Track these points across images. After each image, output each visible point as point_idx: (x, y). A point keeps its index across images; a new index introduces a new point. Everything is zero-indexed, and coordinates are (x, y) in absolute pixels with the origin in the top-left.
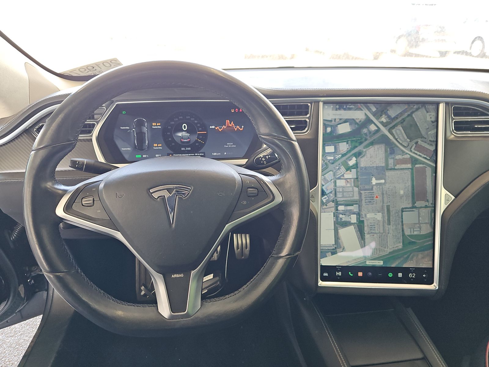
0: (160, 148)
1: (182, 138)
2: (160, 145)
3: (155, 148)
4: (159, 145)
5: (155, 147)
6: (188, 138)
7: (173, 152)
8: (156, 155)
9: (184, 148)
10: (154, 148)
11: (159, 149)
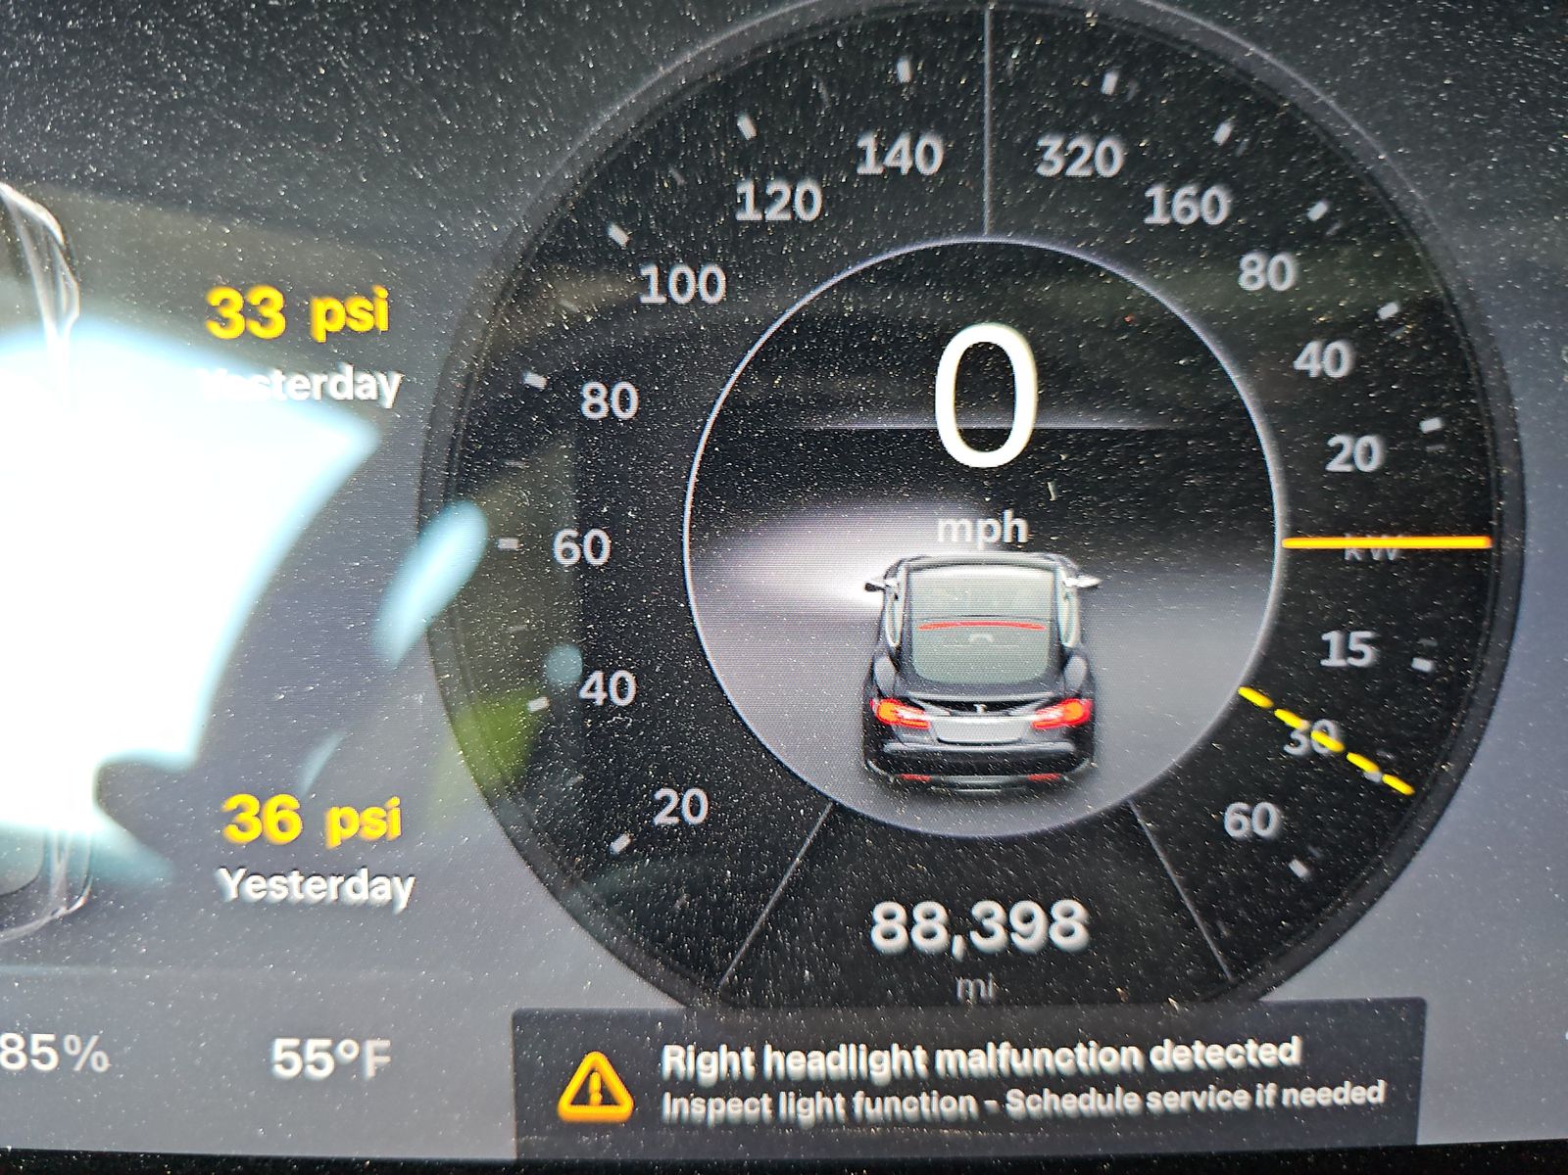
0: (361, 889)
1: (899, 658)
2: (379, 823)
3: (255, 888)
4: (340, 826)
5: (264, 859)
6: (1039, 661)
7: (664, 1004)
8: (281, 1047)
9: (933, 916)
10: (230, 882)
11: (339, 907)
